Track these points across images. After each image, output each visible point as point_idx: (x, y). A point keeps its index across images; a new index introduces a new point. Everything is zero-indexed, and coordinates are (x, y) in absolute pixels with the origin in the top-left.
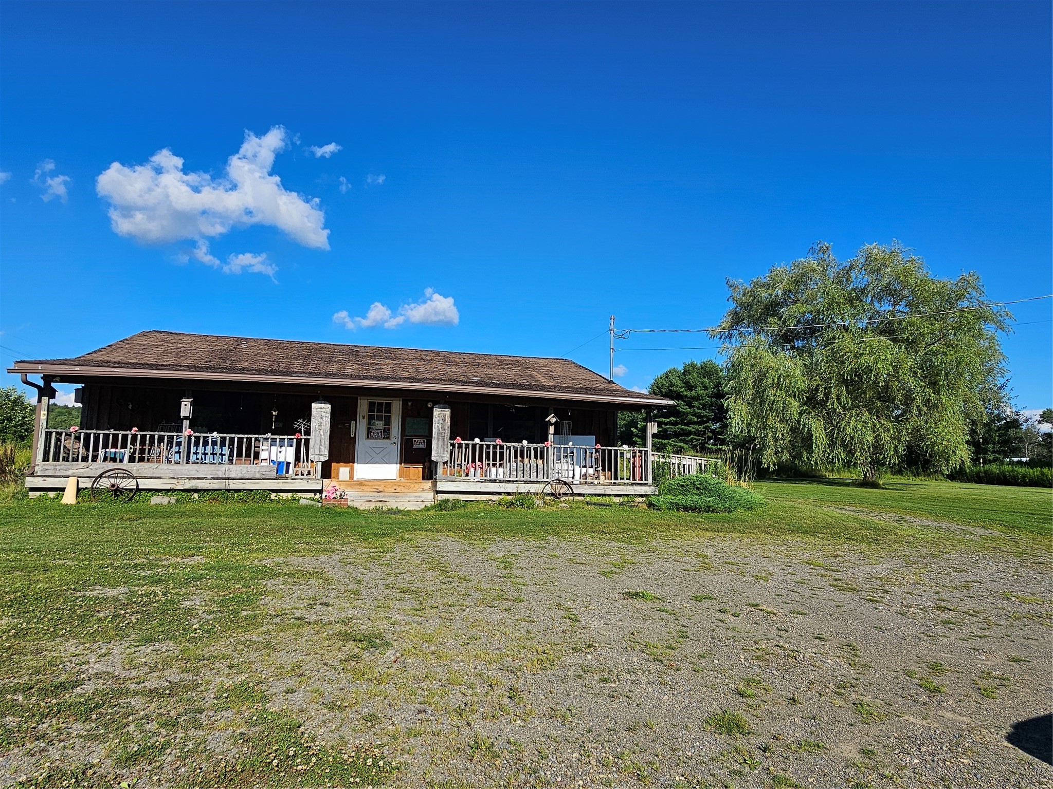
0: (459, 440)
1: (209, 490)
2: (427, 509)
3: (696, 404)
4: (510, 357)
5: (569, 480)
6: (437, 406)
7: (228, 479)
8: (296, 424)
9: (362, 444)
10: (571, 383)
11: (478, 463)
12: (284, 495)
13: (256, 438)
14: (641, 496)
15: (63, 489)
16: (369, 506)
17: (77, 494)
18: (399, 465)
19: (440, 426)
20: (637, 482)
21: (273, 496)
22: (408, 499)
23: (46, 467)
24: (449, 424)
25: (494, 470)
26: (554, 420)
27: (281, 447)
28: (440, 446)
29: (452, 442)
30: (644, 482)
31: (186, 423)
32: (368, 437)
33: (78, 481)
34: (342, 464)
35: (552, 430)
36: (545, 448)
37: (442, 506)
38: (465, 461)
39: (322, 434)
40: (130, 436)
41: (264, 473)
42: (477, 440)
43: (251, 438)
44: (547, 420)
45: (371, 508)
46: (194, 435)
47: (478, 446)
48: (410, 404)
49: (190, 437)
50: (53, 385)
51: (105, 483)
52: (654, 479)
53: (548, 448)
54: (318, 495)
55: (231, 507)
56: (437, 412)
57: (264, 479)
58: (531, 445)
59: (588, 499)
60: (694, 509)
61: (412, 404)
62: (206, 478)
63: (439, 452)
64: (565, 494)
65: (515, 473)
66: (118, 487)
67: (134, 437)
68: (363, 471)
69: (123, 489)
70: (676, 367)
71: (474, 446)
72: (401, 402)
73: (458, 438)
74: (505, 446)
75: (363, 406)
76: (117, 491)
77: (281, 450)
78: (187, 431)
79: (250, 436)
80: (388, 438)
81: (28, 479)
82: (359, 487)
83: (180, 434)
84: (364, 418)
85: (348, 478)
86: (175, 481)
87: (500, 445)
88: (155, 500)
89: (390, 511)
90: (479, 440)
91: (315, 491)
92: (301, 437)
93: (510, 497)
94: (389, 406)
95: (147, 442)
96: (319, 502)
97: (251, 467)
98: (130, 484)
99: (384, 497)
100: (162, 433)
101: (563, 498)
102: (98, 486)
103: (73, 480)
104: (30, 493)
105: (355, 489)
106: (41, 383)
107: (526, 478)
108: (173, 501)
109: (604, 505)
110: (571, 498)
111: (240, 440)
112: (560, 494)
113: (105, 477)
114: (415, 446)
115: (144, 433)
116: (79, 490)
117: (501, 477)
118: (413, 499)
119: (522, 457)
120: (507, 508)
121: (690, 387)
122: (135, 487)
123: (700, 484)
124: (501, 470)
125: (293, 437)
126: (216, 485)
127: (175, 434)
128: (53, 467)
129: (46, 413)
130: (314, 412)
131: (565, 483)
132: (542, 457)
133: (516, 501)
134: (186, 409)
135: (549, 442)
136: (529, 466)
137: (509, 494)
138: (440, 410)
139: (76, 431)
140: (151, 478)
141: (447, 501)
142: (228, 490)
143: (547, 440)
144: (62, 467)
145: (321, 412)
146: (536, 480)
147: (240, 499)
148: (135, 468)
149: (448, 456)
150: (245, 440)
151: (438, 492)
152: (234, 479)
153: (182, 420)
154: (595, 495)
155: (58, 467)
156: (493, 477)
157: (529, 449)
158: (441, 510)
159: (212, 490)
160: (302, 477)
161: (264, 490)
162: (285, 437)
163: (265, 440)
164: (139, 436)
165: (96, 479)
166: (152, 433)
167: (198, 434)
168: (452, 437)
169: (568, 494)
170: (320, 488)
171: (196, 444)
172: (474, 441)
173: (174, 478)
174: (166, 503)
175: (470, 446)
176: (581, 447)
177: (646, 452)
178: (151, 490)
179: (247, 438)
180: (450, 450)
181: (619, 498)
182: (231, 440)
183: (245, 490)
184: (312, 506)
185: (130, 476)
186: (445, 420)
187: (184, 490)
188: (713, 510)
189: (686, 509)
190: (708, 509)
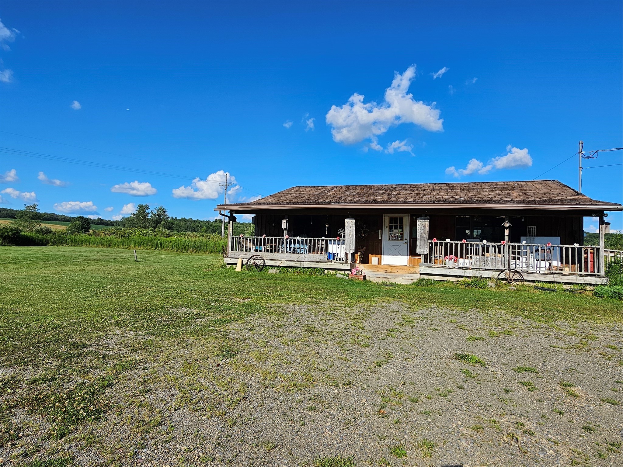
0: (435, 240)
1: (295, 267)
2: (412, 284)
6: (419, 218)
7: (303, 261)
8: (339, 231)
9: (386, 244)
11: (450, 256)
12: (332, 272)
13: (317, 240)
14: (590, 285)
15: (236, 264)
16: (378, 280)
17: (242, 267)
18: (408, 256)
19: (422, 231)
20: (589, 273)
21: (326, 272)
22: (404, 278)
23: (232, 254)
24: (428, 229)
25: (461, 260)
26: (507, 225)
27: (339, 245)
28: (422, 244)
29: (430, 241)
30: (596, 273)
31: (285, 232)
32: (389, 239)
33: (242, 261)
34: (374, 255)
35: (507, 232)
36: (502, 245)
37: (420, 282)
39: (351, 237)
40: (263, 239)
41: (321, 259)
42: (448, 240)
43: (315, 240)
44: (502, 225)
45: (380, 282)
46: (289, 238)
47: (449, 244)
48: (414, 218)
49: (287, 239)
50: (234, 215)
51: (252, 261)
53: (504, 246)
54: (347, 272)
55: (306, 276)
56: (419, 222)
57: (320, 262)
58: (490, 243)
59: (540, 285)
62: (294, 261)
63: (422, 248)
64: (517, 280)
65: (478, 263)
66: (256, 263)
67: (265, 239)
68: (387, 259)
69: (259, 265)
71: (446, 244)
72: (409, 217)
73: (435, 238)
74: (470, 245)
75: (386, 220)
76: (256, 265)
77: (338, 246)
78: (286, 237)
79: (315, 238)
80: (401, 240)
81: (226, 259)
82: (375, 269)
83: (283, 238)
84: (387, 227)
85: (377, 264)
86: (280, 262)
87: (465, 244)
88: (271, 271)
89: (391, 285)
90: (449, 240)
91: (345, 270)
92: (340, 239)
93: (469, 280)
94: (402, 219)
95: (270, 242)
96: (347, 276)
97: (315, 255)
98: (261, 262)
99: (389, 275)
100: (276, 237)
101: (514, 283)
102: (250, 263)
103: (240, 260)
104: (227, 265)
105: (374, 270)
106: (229, 215)
107: (487, 267)
108: (278, 272)
109: (548, 290)
110: (520, 283)
111: (310, 240)
112: (512, 280)
113: (253, 259)
115: (268, 237)
116: (243, 265)
117: (466, 266)
118: (407, 277)
119: (483, 252)
120: (466, 287)
122: (263, 264)
124: (466, 261)
125: (335, 239)
126: (298, 264)
127: (281, 238)
128: (234, 254)
129: (231, 228)
130: (346, 224)
131: (518, 272)
132: (499, 253)
133: (472, 283)
134: (284, 226)
135: (505, 242)
136: (489, 258)
137: (468, 277)
138: (422, 220)
139: (242, 237)
140: (270, 260)
141: (423, 280)
142: (304, 268)
143: (504, 240)
144: (237, 254)
145: (350, 224)
146: (494, 268)
147: (309, 273)
148: (265, 255)
149: (428, 250)
150: (312, 241)
151: (421, 274)
152: (306, 262)
153: (284, 230)
154: (545, 282)
155: (236, 254)
156: (461, 266)
157: (488, 246)
158: (419, 285)
159: (297, 267)
160: (340, 262)
161: (321, 268)
162: (332, 239)
163: (322, 240)
164: (266, 239)
165: (249, 260)
166: (271, 237)
167: (291, 238)
168: (431, 238)
169: (519, 280)
170: (349, 268)
171: (290, 243)
172: (446, 241)
173: (280, 260)
174: (274, 273)
175: (444, 244)
176: (533, 245)
177: (598, 250)
178: (270, 266)
179: (313, 240)
180: (430, 246)
181: (570, 286)
182: (306, 240)
183: (311, 268)
184: (342, 278)
185: (262, 259)
186: (425, 227)
187: (284, 267)
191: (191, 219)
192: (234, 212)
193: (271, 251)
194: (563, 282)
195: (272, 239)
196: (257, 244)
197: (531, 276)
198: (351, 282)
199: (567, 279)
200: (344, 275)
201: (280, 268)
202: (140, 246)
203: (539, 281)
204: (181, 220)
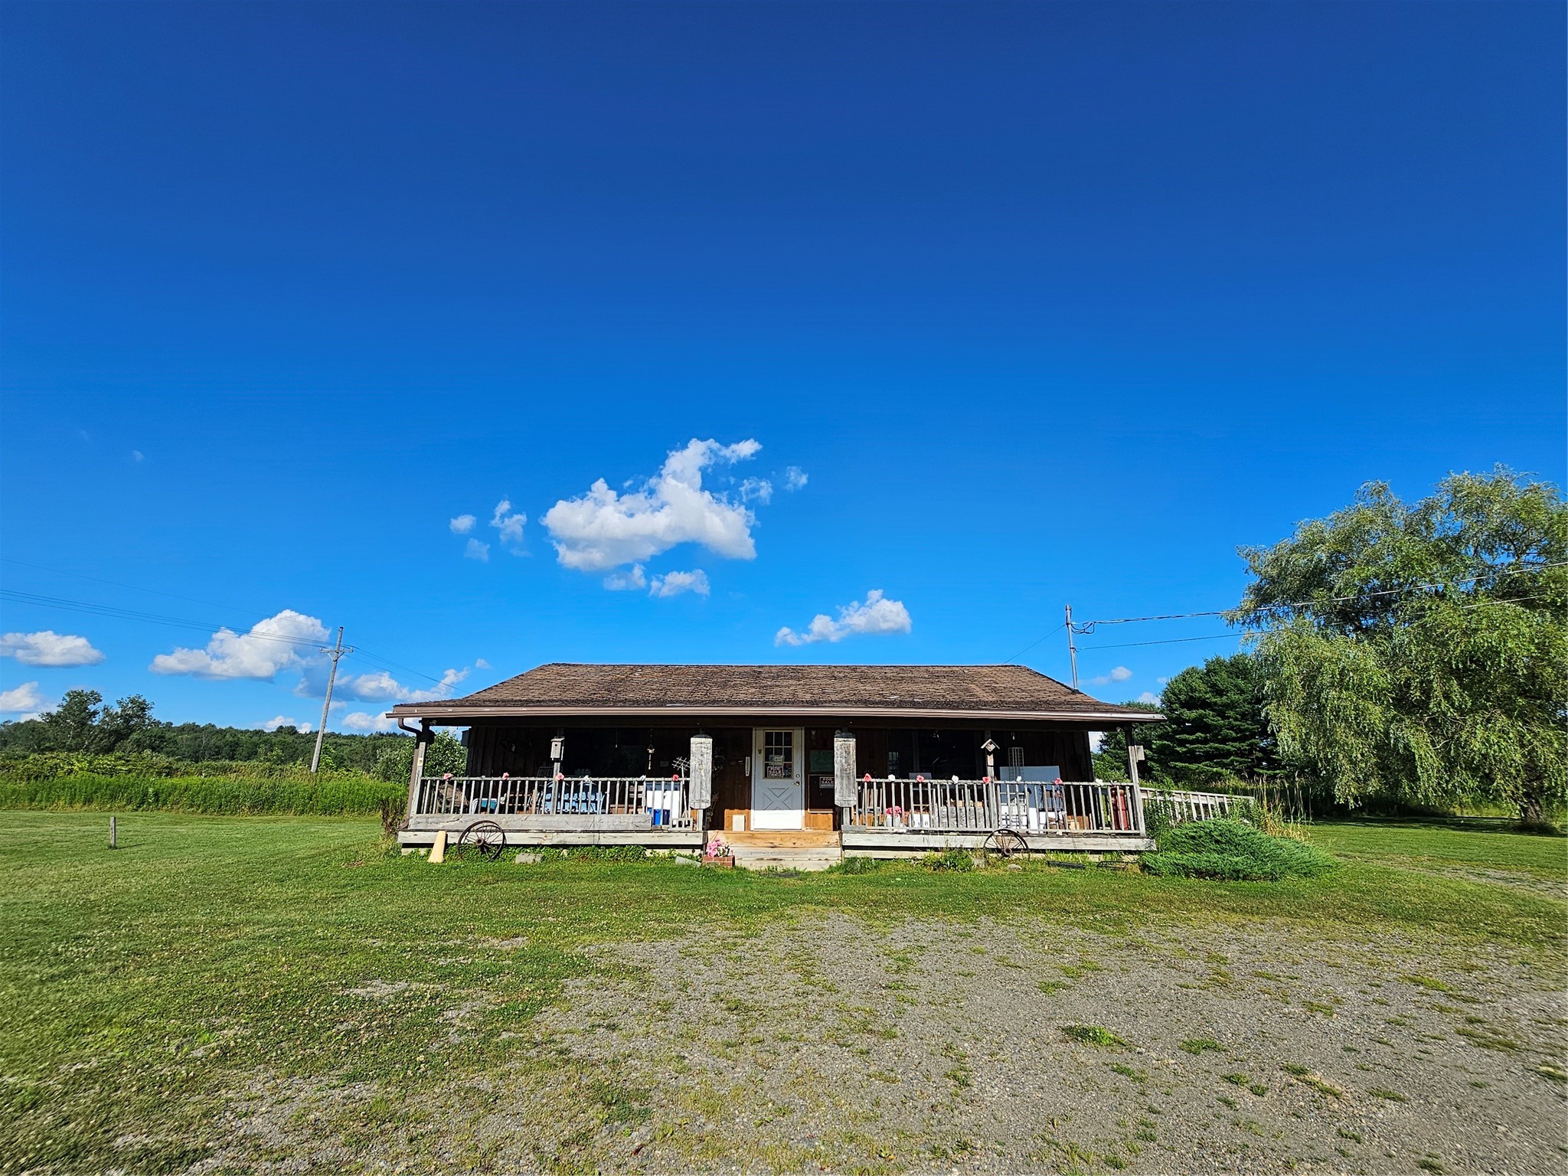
0: (868, 778)
1: (578, 846)
2: (831, 871)
3: (1231, 713)
4: (945, 667)
5: (1023, 829)
6: (838, 735)
7: (598, 832)
8: (675, 763)
9: (760, 786)
10: (1018, 696)
11: (895, 807)
12: (661, 852)
13: (630, 782)
14: (1130, 852)
15: (431, 845)
16: (760, 865)
17: (445, 851)
18: (804, 811)
19: (844, 761)
20: (1123, 831)
21: (648, 853)
22: (809, 856)
23: (419, 820)
24: (855, 757)
25: (917, 817)
26: (992, 747)
28: (844, 786)
29: (860, 780)
30: (1133, 831)
31: (557, 766)
32: (766, 776)
33: (447, 835)
34: (736, 811)
35: (990, 760)
36: (984, 785)
37: (848, 866)
38: (878, 805)
39: (703, 774)
40: (501, 782)
41: (638, 824)
42: (892, 778)
43: (625, 782)
44: (982, 747)
45: (763, 869)
46: (565, 779)
47: (893, 785)
48: (813, 733)
49: (561, 782)
51: (473, 837)
52: (1151, 827)
53: (987, 785)
54: (698, 852)
55: (604, 865)
56: (838, 743)
57: (637, 831)
58: (964, 781)
59: (1052, 857)
60: (1213, 875)
61: (816, 733)
62: (575, 831)
63: (844, 794)
64: (1016, 850)
65: (945, 820)
66: (485, 842)
67: (505, 783)
68: (763, 819)
69: (490, 844)
70: (1195, 666)
71: (888, 785)
72: (803, 731)
73: (867, 774)
74: (929, 785)
75: (759, 737)
76: (484, 847)
78: (558, 776)
79: (624, 779)
80: (789, 776)
81: (401, 834)
82: (750, 840)
83: (550, 779)
84: (760, 752)
85: (742, 829)
86: (542, 835)
87: (923, 783)
88: (521, 858)
89: (787, 874)
90: (894, 777)
91: (693, 847)
92: (680, 779)
93: (938, 855)
94: (789, 736)
95: (518, 790)
96: (697, 861)
97: (624, 817)
98: (495, 838)
99: (780, 853)
100: (533, 779)
101: (1014, 856)
102: (466, 841)
103: (441, 835)
104: (403, 850)
105: (746, 842)
106: (419, 727)
107: (962, 828)
108: (538, 859)
109: (1073, 867)
110: (1026, 855)
111: (613, 784)
112: (1008, 851)
113: (474, 831)
114: (822, 786)
115: (515, 779)
116: (447, 846)
117: (926, 827)
118: (816, 856)
119: (953, 798)
120: (935, 869)
121: (1220, 692)
122: (501, 842)
123: (1220, 835)
124: (926, 817)
125: (670, 779)
126: (585, 839)
127: (545, 779)
128: (425, 820)
129: (422, 760)
130: (693, 748)
131: (1016, 835)
132: (981, 799)
133: (946, 861)
134: (556, 750)
135: (989, 778)
136: (964, 810)
137: (936, 849)
138: (843, 739)
139: (449, 778)
140: (519, 831)
141: (855, 859)
142: (599, 846)
143: (986, 775)
144: (433, 820)
145: (701, 748)
146: (975, 829)
147: (611, 857)
148: (504, 820)
149: (856, 799)
150: (618, 785)
151: (844, 848)
152: (604, 832)
153: (554, 762)
154: (1061, 851)
155: (430, 820)
156: (917, 827)
157: (962, 787)
158: (846, 872)
159: (582, 845)
160: (680, 829)
161: (638, 845)
162: (662, 779)
163: (640, 783)
164: (510, 782)
165: (464, 833)
166: (523, 779)
167: (569, 779)
168: (860, 774)
169: (1020, 850)
170: (700, 842)
171: (568, 790)
172: (887, 778)
173: (541, 831)
174: (530, 862)
175: (884, 785)
176: (1033, 783)
177: (1131, 788)
178: (518, 846)
179: (620, 782)
180: (859, 790)
181: (1097, 856)
182: (604, 784)
183: (616, 845)
184: (690, 866)
185: (498, 830)
186: (849, 752)
187: (552, 846)
188: (1244, 876)
189: (1200, 874)
190: (1236, 874)
191: (213, 726)
192: (429, 722)
194: (1088, 851)
195: (523, 782)
196: (486, 795)
197: (1038, 842)
198: (708, 874)
199: (1095, 845)
200: (692, 857)
201: (541, 848)
202: (88, 801)
203: (1051, 850)
204: (182, 729)
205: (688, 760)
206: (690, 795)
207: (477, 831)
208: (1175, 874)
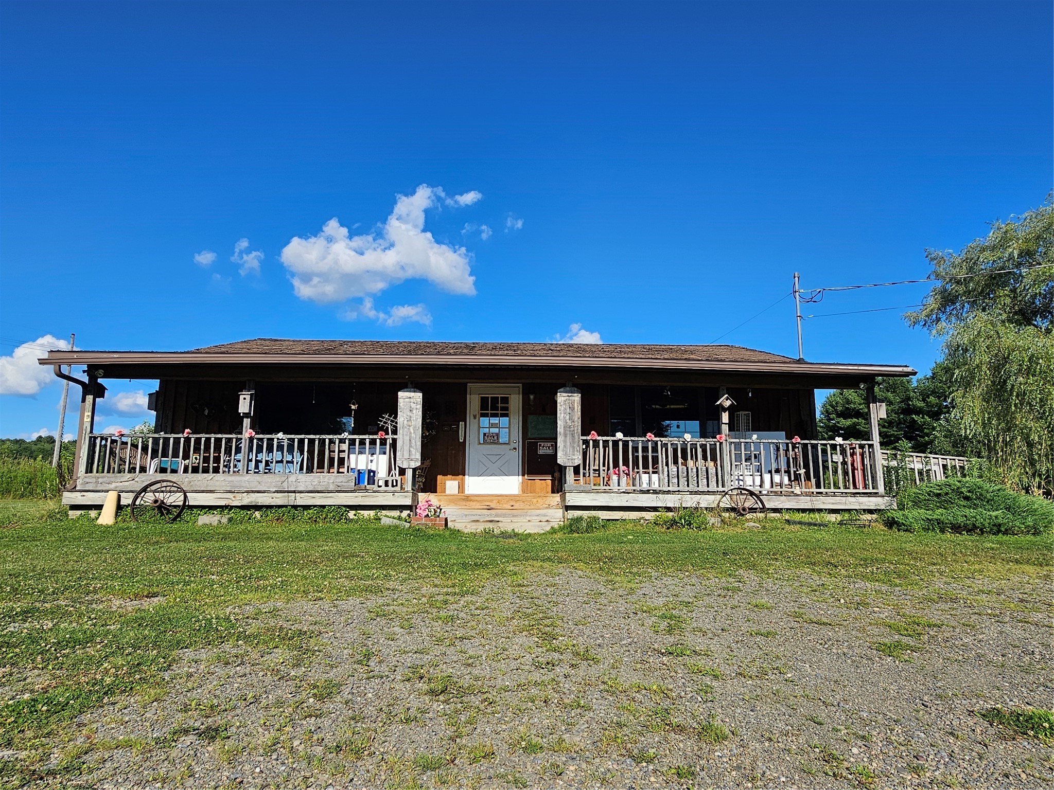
0: (594, 435)
1: (271, 507)
2: (553, 531)
5: (756, 489)
6: (562, 390)
7: (294, 492)
8: (381, 421)
9: (474, 453)
11: (622, 468)
12: (366, 513)
13: (330, 439)
14: (871, 512)
15: (99, 507)
16: (475, 527)
17: (117, 513)
18: (521, 477)
19: (568, 417)
20: (861, 490)
21: (351, 514)
22: (528, 518)
23: (87, 480)
24: (580, 413)
25: (645, 477)
26: (728, 403)
27: (373, 454)
28: (568, 444)
29: (585, 438)
30: (871, 490)
31: (247, 422)
33: (119, 497)
34: (449, 477)
35: (725, 417)
36: (718, 444)
37: (573, 527)
38: (604, 466)
39: (412, 432)
40: (182, 440)
41: (339, 484)
42: (619, 435)
43: (324, 440)
44: (718, 403)
45: (478, 531)
46: (257, 436)
47: (621, 444)
48: (532, 397)
49: (251, 439)
50: (100, 381)
51: (149, 497)
53: (721, 444)
54: (405, 513)
55: (301, 527)
56: (562, 398)
57: (338, 492)
58: (697, 439)
59: (787, 517)
61: (535, 398)
62: (268, 492)
63: (568, 452)
64: (752, 510)
65: (676, 480)
66: (162, 502)
67: (188, 440)
69: (170, 506)
71: (615, 443)
72: (521, 396)
73: (593, 432)
74: (659, 443)
75: (473, 400)
76: (161, 507)
77: (372, 458)
78: (247, 432)
79: (323, 437)
81: (66, 494)
82: (464, 503)
83: (239, 436)
84: (475, 417)
85: (456, 493)
86: (230, 495)
87: (652, 441)
88: (204, 519)
89: (504, 535)
90: (622, 435)
91: (402, 508)
92: (386, 437)
93: (670, 514)
94: (505, 400)
95: (202, 447)
96: (406, 521)
97: (324, 477)
98: (175, 499)
99: (497, 515)
100: (219, 436)
101: (749, 516)
102: (142, 502)
103: (112, 496)
104: (70, 512)
105: (459, 505)
106: (85, 379)
107: (692, 487)
108: (225, 520)
109: (813, 525)
110: (762, 515)
111: (312, 442)
112: (744, 509)
113: (150, 491)
114: (541, 452)
115: (198, 436)
116: (119, 507)
117: (656, 486)
118: (536, 518)
119: (685, 458)
122: (181, 503)
123: (969, 492)
124: (655, 477)
125: (375, 437)
126: (279, 499)
127: (233, 436)
128: (94, 480)
129: (90, 414)
130: (401, 404)
131: (751, 493)
132: (714, 459)
133: (681, 519)
134: (245, 404)
135: (723, 435)
136: (695, 470)
138: (567, 394)
140: (203, 492)
141: (580, 519)
142: (295, 507)
143: (720, 433)
144: (104, 479)
145: (410, 404)
146: (706, 489)
147: (310, 519)
148: (187, 480)
149: (581, 457)
150: (317, 442)
151: (568, 508)
152: (301, 491)
153: (243, 418)
154: (798, 510)
155: (100, 480)
156: (645, 486)
157: (694, 446)
158: (572, 531)
159: (276, 506)
160: (387, 488)
161: (339, 506)
162: (366, 437)
163: (342, 441)
164: (193, 440)
165: (139, 493)
166: (207, 436)
167: (261, 436)
168: (585, 432)
169: (756, 509)
170: (408, 502)
171: (260, 449)
172: (615, 436)
173: (230, 492)
174: (215, 523)
175: (611, 444)
176: (770, 441)
177: (871, 446)
178: (202, 507)
179: (319, 439)
180: (583, 449)
181: (834, 515)
182: (301, 442)
183: (315, 506)
184: (397, 527)
185: (180, 489)
186: (574, 409)
187: (243, 507)
188: (1006, 530)
189: (957, 528)
190: (997, 529)
192: (101, 372)
193: (206, 471)
194: (826, 510)
195: (208, 440)
196: (165, 455)
197: (774, 501)
198: (418, 533)
199: (833, 504)
200: (400, 518)
201: (230, 510)
203: (787, 509)
205: (396, 417)
206: (398, 454)
207: (154, 491)
208: (929, 529)
